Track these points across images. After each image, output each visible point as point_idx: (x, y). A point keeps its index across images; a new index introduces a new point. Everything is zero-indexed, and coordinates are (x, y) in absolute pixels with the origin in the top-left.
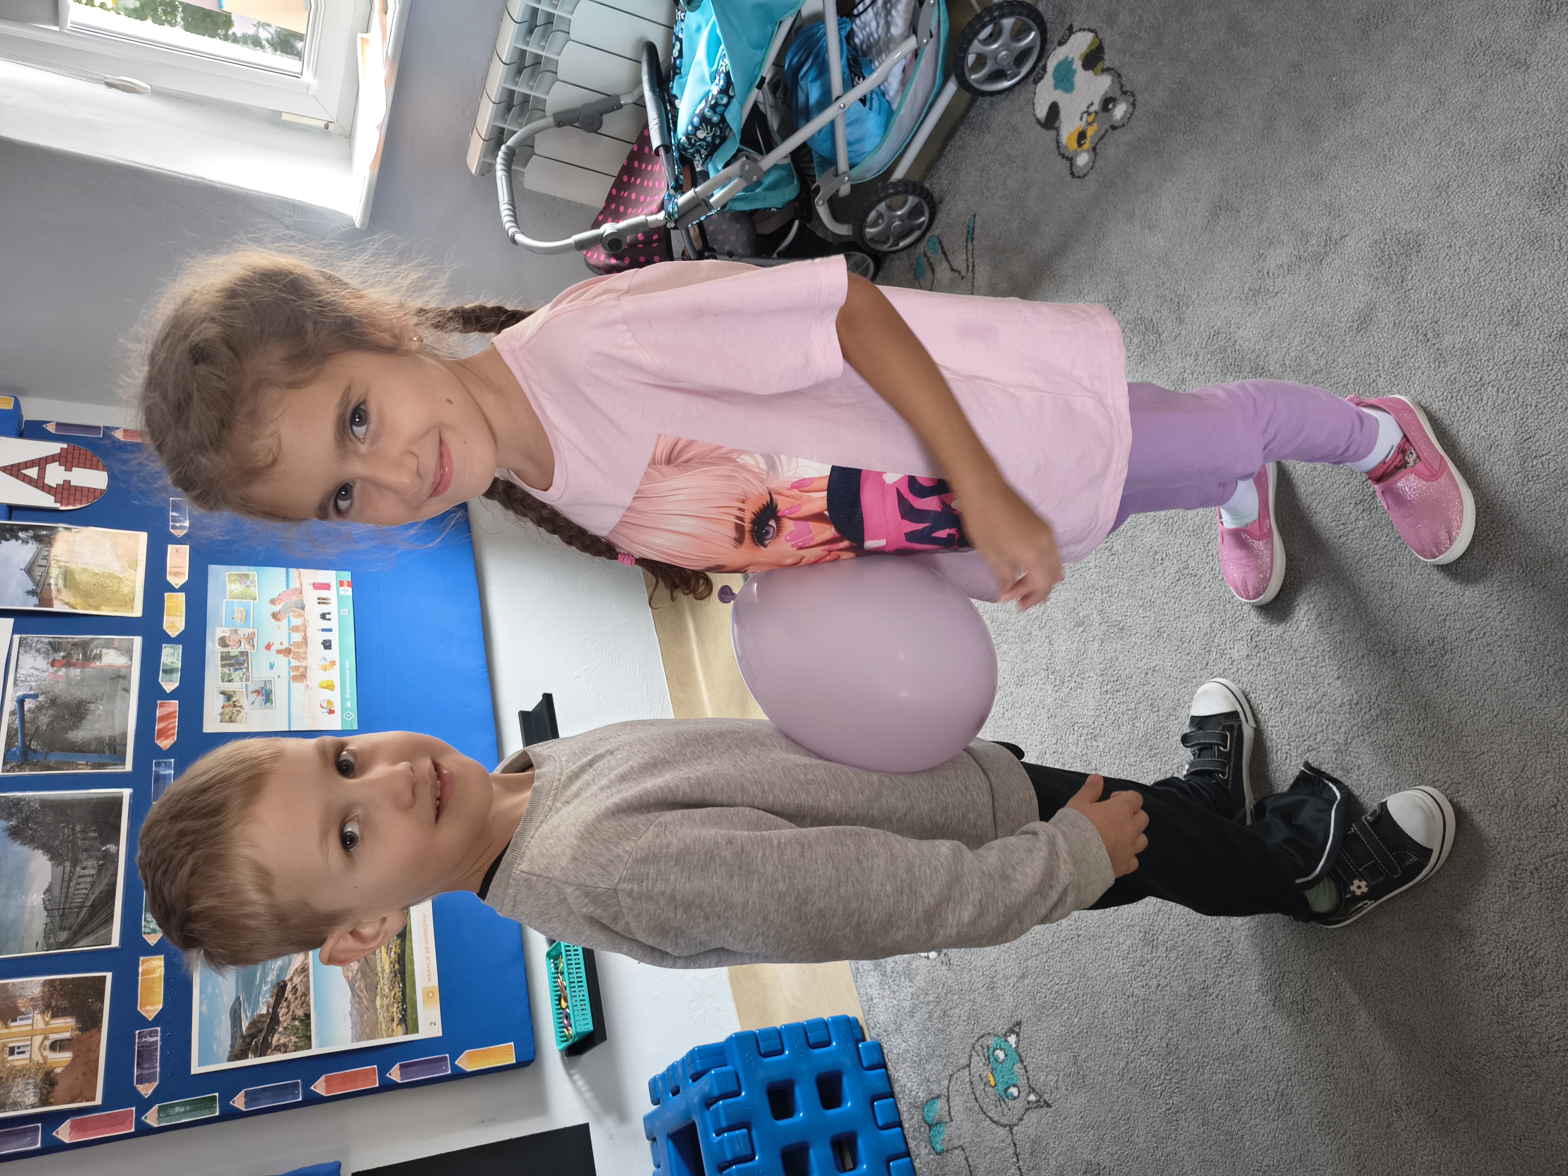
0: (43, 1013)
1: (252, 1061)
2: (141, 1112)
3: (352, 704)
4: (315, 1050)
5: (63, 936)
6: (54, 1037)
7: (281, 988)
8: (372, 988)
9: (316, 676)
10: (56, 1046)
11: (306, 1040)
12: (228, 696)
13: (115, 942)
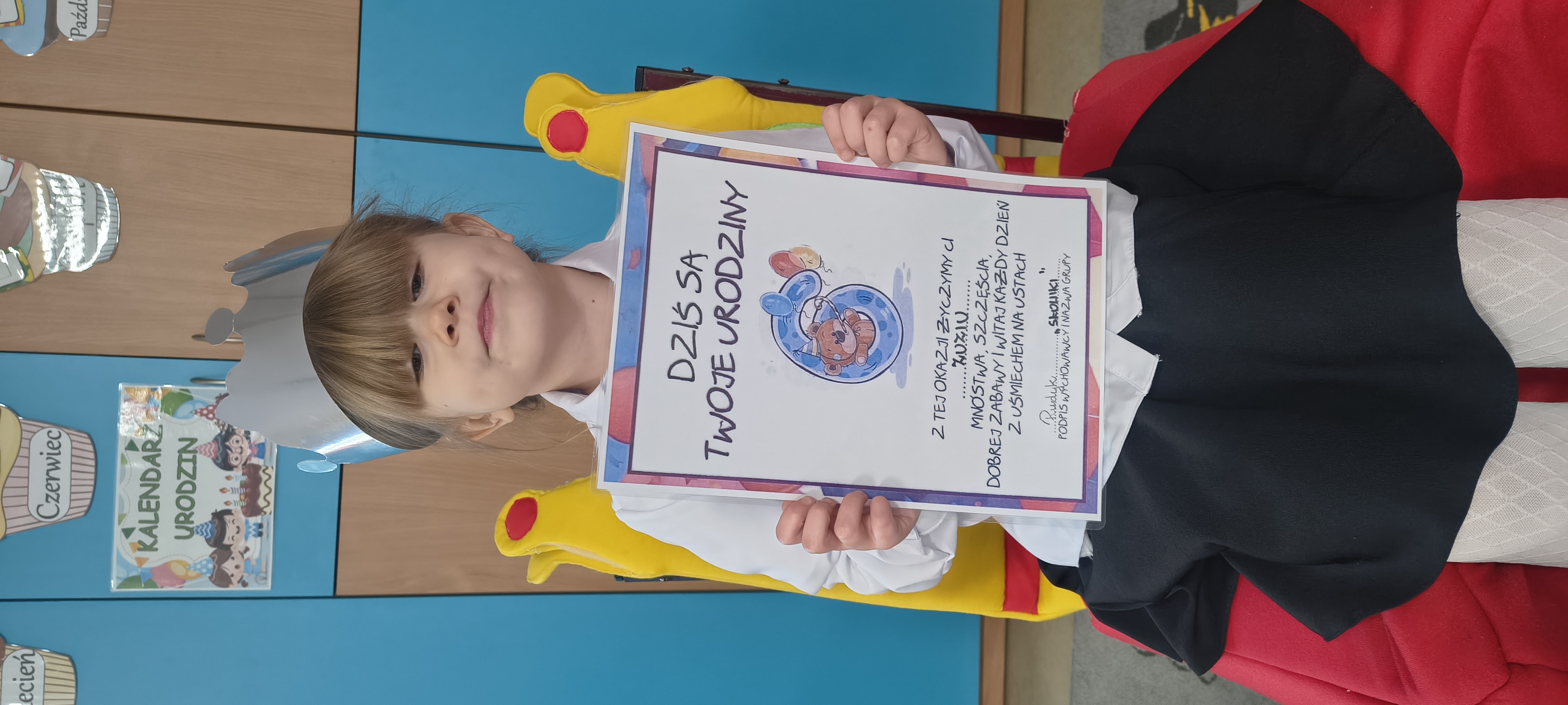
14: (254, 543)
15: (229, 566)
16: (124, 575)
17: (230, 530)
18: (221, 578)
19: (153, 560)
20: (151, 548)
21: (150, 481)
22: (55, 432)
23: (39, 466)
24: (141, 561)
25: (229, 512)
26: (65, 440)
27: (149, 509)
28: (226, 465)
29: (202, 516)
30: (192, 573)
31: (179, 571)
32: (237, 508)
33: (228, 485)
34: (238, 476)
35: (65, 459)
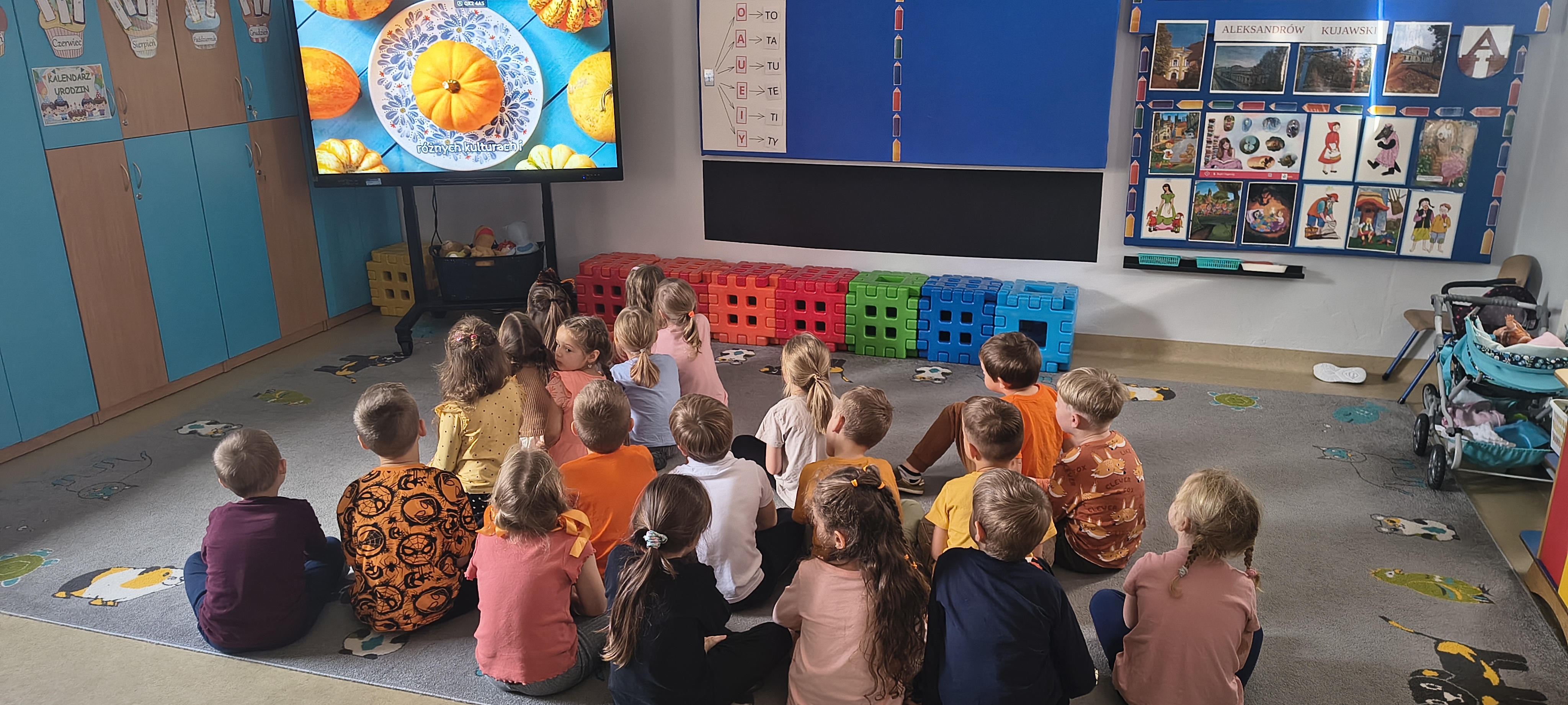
0: (1188, 69)
2: (1142, 103)
5: (1219, 74)
6: (1178, 74)
10: (1174, 75)
13: (1211, 92)
14: (59, 117)
15: (49, 109)
16: (39, 72)
17: (62, 108)
18: (44, 107)
19: (45, 82)
20: (50, 81)
21: (72, 78)
22: (81, 43)
23: (70, 39)
24: (44, 77)
25: (68, 107)
26: (80, 47)
27: (63, 78)
28: (83, 104)
29: (65, 97)
30: (44, 96)
31: (43, 92)
32: (70, 109)
33: (77, 105)
34: (81, 108)
35: (73, 47)
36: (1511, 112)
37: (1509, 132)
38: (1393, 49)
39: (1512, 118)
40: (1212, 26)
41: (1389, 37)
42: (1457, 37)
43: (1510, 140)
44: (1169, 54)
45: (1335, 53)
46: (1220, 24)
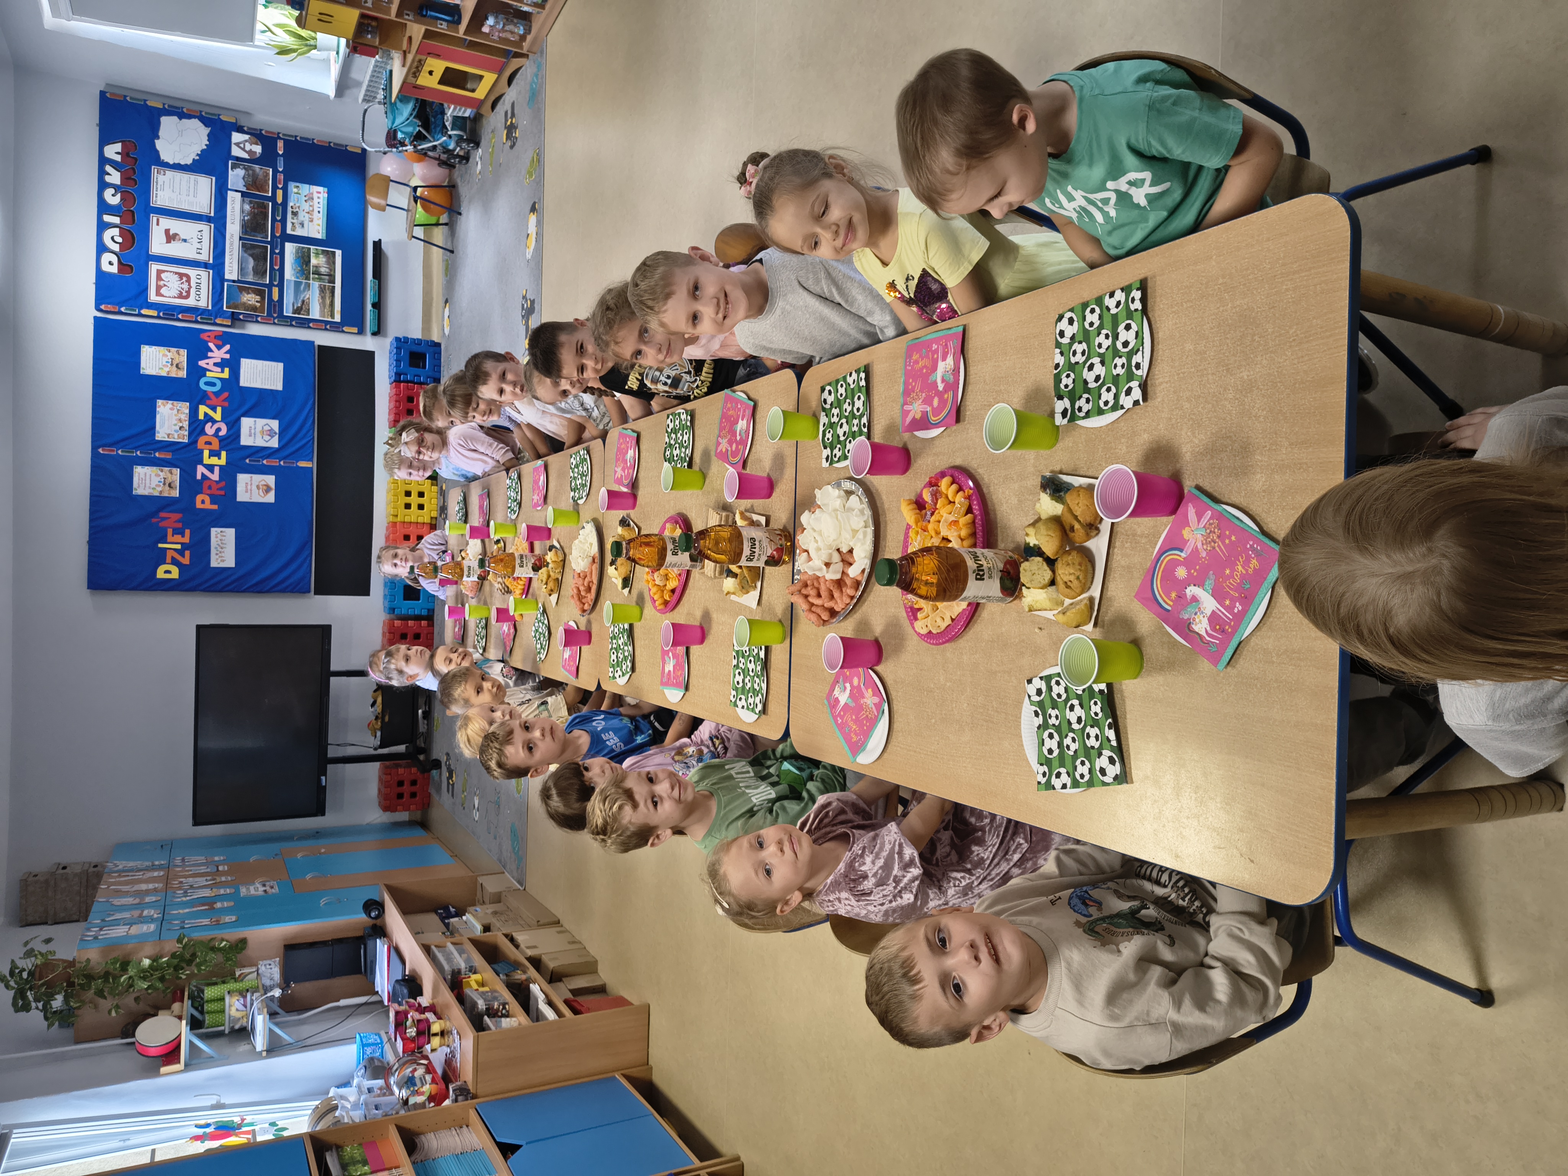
0: (254, 294)
1: (297, 316)
2: (274, 320)
3: (324, 231)
4: (310, 317)
5: (257, 278)
6: (257, 300)
7: (303, 302)
8: (324, 307)
9: (316, 221)
10: (257, 302)
11: (308, 314)
12: (293, 223)
13: (268, 283)
36: (281, 135)
37: (292, 136)
38: (244, 189)
39: (284, 135)
40: (228, 280)
41: (236, 191)
42: (238, 159)
43: (296, 136)
44: (244, 303)
45: (246, 218)
46: (227, 277)
